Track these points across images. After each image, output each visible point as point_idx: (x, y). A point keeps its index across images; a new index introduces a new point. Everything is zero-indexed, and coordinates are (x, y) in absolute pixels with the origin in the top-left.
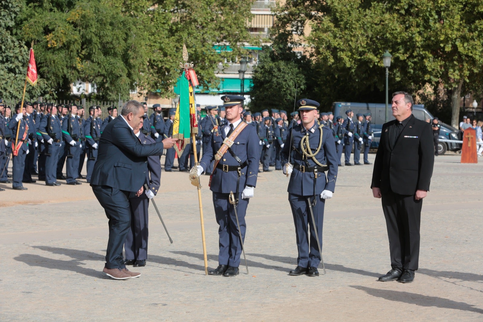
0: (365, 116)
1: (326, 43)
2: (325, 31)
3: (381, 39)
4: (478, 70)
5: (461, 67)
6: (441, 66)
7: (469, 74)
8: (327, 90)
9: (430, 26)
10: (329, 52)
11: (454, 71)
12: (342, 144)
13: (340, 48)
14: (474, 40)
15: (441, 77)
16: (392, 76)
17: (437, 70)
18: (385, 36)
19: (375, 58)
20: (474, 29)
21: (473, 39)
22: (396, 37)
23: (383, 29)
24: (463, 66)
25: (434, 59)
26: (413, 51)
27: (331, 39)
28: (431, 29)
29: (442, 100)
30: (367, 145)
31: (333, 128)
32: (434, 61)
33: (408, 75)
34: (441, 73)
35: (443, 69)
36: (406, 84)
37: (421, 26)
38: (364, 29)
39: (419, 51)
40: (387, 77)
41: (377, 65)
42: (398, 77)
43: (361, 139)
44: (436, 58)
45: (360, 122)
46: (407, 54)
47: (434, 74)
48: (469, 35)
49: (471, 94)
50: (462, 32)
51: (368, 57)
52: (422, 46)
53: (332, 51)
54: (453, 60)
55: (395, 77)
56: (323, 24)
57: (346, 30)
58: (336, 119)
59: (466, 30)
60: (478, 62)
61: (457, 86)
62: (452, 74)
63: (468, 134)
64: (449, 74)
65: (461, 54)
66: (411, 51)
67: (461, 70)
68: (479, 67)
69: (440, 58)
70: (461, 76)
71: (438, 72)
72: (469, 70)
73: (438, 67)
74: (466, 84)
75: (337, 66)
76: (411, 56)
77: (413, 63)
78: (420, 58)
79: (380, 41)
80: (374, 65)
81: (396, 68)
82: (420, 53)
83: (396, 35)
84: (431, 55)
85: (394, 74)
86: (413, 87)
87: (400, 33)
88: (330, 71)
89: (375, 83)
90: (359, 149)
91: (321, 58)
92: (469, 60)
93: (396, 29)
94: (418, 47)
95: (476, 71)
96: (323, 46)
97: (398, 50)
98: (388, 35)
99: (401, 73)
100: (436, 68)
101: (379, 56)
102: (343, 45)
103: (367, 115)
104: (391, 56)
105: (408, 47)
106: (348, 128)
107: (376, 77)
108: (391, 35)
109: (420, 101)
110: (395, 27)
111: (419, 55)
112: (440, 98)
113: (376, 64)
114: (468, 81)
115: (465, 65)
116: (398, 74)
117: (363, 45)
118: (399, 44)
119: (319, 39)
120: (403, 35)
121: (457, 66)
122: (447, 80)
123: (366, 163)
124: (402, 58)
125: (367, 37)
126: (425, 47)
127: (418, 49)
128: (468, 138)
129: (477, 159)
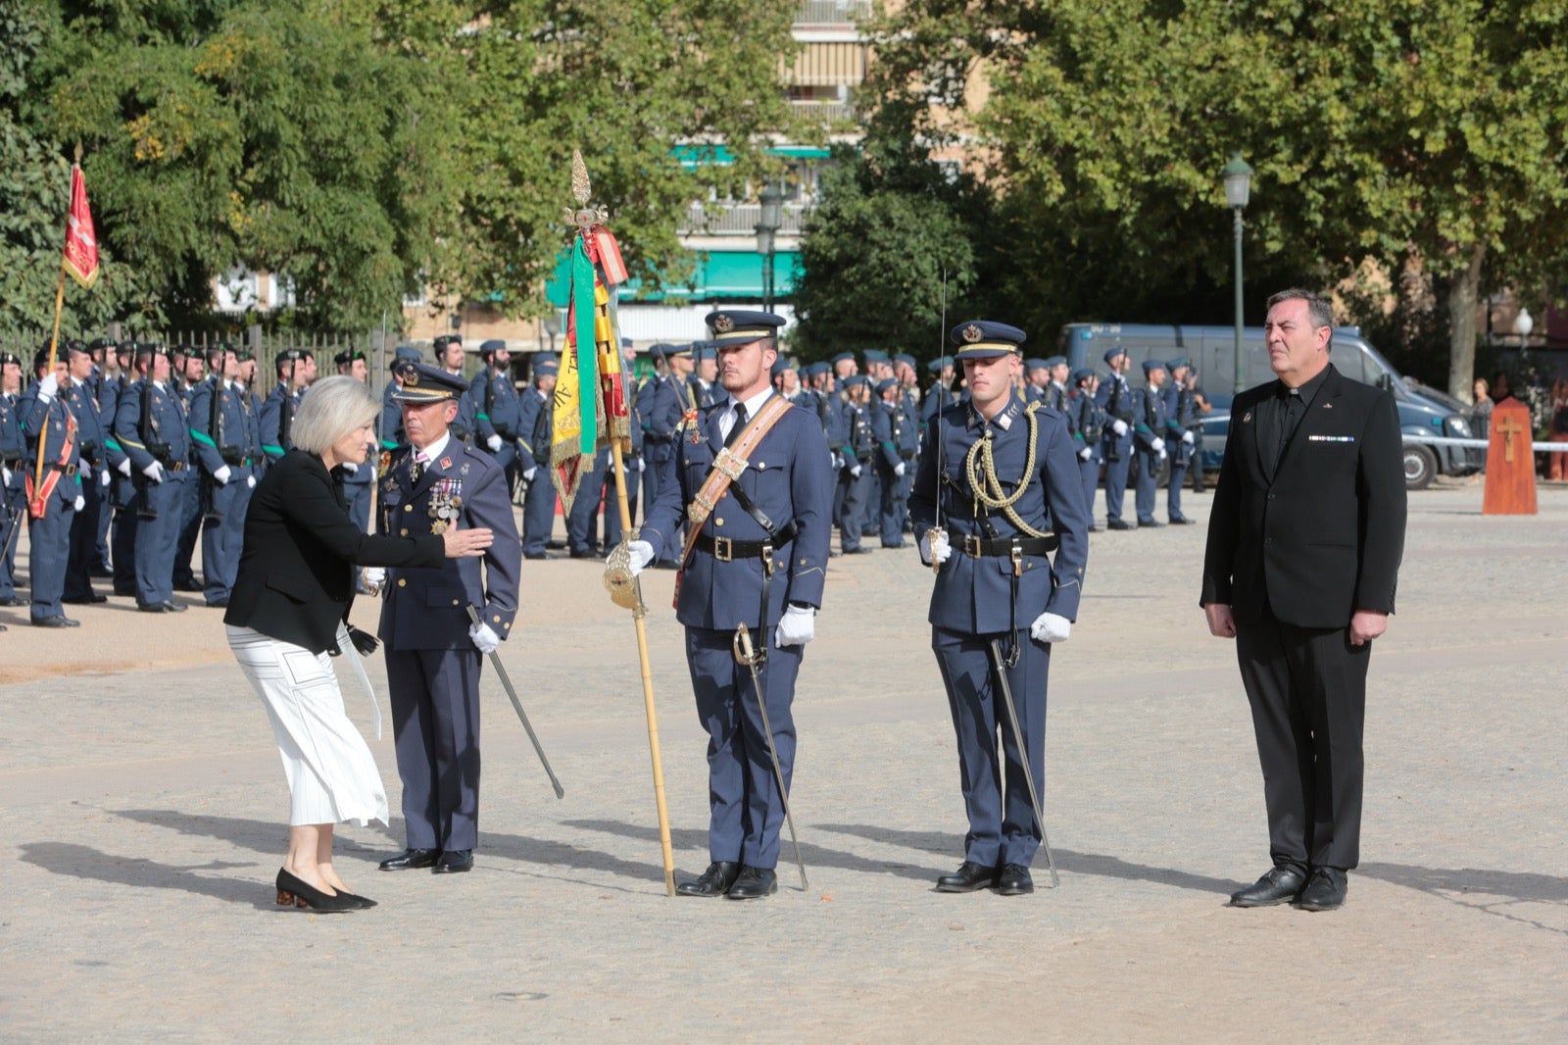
0: (1171, 369)
1: (1039, 133)
2: (1036, 94)
3: (1219, 117)
4: (1531, 211)
5: (1478, 203)
6: (1412, 202)
7: (1506, 224)
8: (1047, 288)
9: (1375, 71)
10: (1050, 163)
11: (1457, 217)
12: (1097, 461)
13: (1083, 147)
14: (1519, 115)
15: (1414, 237)
16: (1255, 236)
17: (1401, 213)
18: (1230, 106)
19: (1199, 178)
20: (1519, 79)
21: (1514, 110)
22: (1264, 109)
23: (1224, 83)
24: (1484, 198)
25: (1388, 177)
26: (1322, 155)
27: (1056, 121)
28: (1378, 82)
29: (1420, 312)
30: (1178, 462)
31: (1066, 407)
32: (1390, 186)
33: (1308, 231)
34: (1414, 223)
35: (1419, 210)
36: (1302, 260)
37: (1346, 72)
38: (1162, 85)
39: (1342, 154)
40: (1239, 238)
41: (1207, 201)
42: (1273, 239)
43: (1158, 444)
44: (1396, 175)
45: (1154, 389)
46: (1300, 162)
47: (1392, 228)
48: (1502, 98)
49: (1512, 288)
50: (1480, 88)
51: (1175, 175)
52: (1351, 137)
53: (1057, 158)
54: (1451, 182)
55: (1262, 241)
56: (1029, 72)
57: (1104, 89)
58: (1077, 380)
59: (1493, 83)
60: (1535, 188)
61: (1465, 266)
62: (1449, 227)
63: (1504, 421)
64: (1439, 225)
65: (1477, 160)
66: (1314, 153)
67: (1478, 213)
68: (1536, 202)
69: (1409, 176)
70: (1479, 232)
71: (1404, 220)
72: (1504, 212)
73: (1405, 203)
74: (1495, 259)
75: (1075, 209)
76: (1316, 170)
77: (1320, 191)
78: (1343, 176)
79: (1216, 123)
80: (1196, 200)
81: (1266, 210)
82: (1343, 161)
83: (1263, 103)
84: (1379, 167)
85: (1262, 231)
86: (1325, 272)
87: (1279, 96)
88: (1051, 224)
89: (1200, 259)
90: (1152, 476)
91: (1022, 180)
92: (1504, 181)
93: (1266, 85)
94: (1337, 141)
95: (1526, 215)
96: (1030, 143)
97: (1274, 151)
98: (1239, 103)
99: (1282, 226)
100: (1396, 208)
101: (1211, 172)
102: (1094, 137)
103: (1178, 366)
104: (1251, 171)
105: (1305, 140)
106: (1113, 408)
107: (1202, 241)
108: (1250, 105)
109: (1346, 317)
110: (1261, 76)
111: (1342, 166)
112: (1411, 304)
113: (1202, 197)
114: (1500, 247)
115: (1493, 195)
116: (1275, 231)
117: (1157, 136)
118: (1276, 132)
119: (1016, 121)
120: (1289, 102)
121: (1465, 198)
122: (1432, 246)
123: (1176, 519)
124: (1286, 175)
125: (1173, 109)
126: (1362, 141)
127: (1336, 148)
128: (1506, 433)
129: (1534, 501)
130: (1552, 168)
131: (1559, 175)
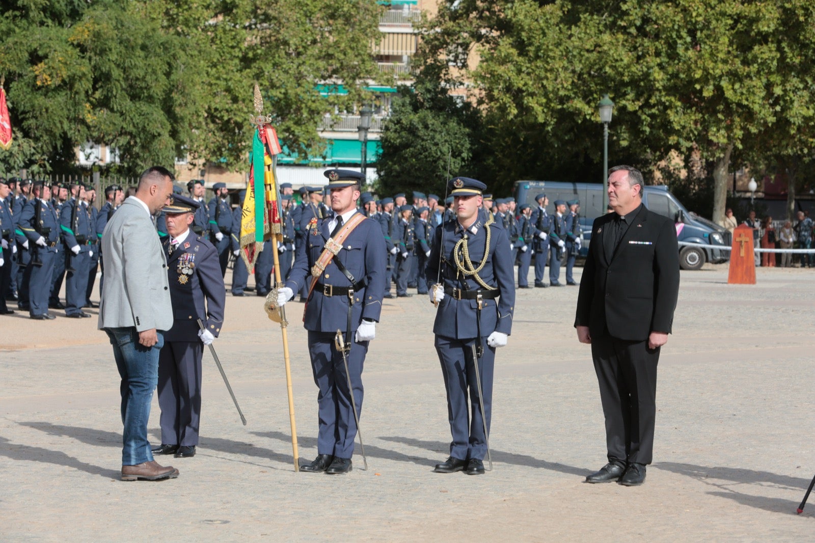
0: (569, 205)
1: (505, 82)
2: (503, 62)
3: (597, 76)
4: (757, 128)
5: (730, 123)
6: (696, 122)
7: (743, 135)
8: (506, 161)
9: (678, 54)
10: (510, 98)
11: (718, 130)
12: (530, 252)
13: (527, 90)
14: (751, 78)
15: (697, 140)
16: (615, 138)
17: (690, 127)
18: (603, 71)
19: (587, 107)
20: (752, 60)
21: (749, 76)
22: (621, 72)
23: (600, 58)
24: (732, 121)
25: (684, 109)
26: (650, 97)
27: (513, 76)
28: (679, 60)
29: (698, 179)
30: (572, 253)
31: (514, 223)
32: (684, 113)
33: (642, 136)
34: (696, 133)
35: (699, 127)
36: (638, 151)
37: (663, 54)
38: (568, 59)
39: (660, 97)
40: (606, 139)
41: (590, 119)
42: (624, 139)
43: (562, 243)
44: (688, 108)
45: (560, 215)
46: (639, 100)
47: (685, 135)
48: (742, 70)
49: (747, 168)
50: (731, 64)
51: (574, 105)
52: (665, 88)
53: (513, 95)
54: (715, 112)
55: (618, 140)
56: (500, 51)
57: (538, 61)
59: (738, 62)
60: (758, 116)
61: (722, 155)
62: (714, 135)
63: (740, 236)
64: (710, 134)
65: (729, 101)
66: (646, 95)
67: (729, 128)
68: (759, 123)
69: (694, 109)
70: (729, 138)
71: (691, 131)
72: (742, 128)
73: (692, 122)
74: (738, 152)
75: (521, 121)
76: (647, 105)
77: (649, 115)
78: (660, 108)
79: (596, 79)
80: (585, 119)
81: (621, 124)
82: (661, 100)
83: (621, 70)
84: (679, 103)
85: (619, 135)
86: (650, 157)
87: (628, 66)
88: (510, 129)
89: (586, 149)
90: (559, 260)
91: (495, 106)
92: (743, 112)
93: (622, 60)
94: (657, 90)
95: (754, 130)
96: (500, 87)
97: (625, 94)
98: (608, 69)
99: (629, 133)
100: (687, 125)
101: (593, 104)
102: (533, 85)
103: (573, 203)
104: (613, 104)
105: (641, 89)
106: (539, 225)
107: (588, 140)
108: (613, 70)
109: (661, 180)
110: (619, 55)
111: (659, 103)
112: (695, 175)
113: (588, 117)
114: (740, 147)
115: (737, 119)
116: (625, 135)
117: (565, 85)
118: (626, 85)
119: (493, 76)
120: (633, 69)
121: (723, 121)
122: (705, 145)
123: (570, 282)
124: (631, 107)
125: (574, 72)
126: (671, 90)
127: (657, 93)
128: (741, 242)
129: (754, 277)
130: (767, 106)
131: (771, 110)
